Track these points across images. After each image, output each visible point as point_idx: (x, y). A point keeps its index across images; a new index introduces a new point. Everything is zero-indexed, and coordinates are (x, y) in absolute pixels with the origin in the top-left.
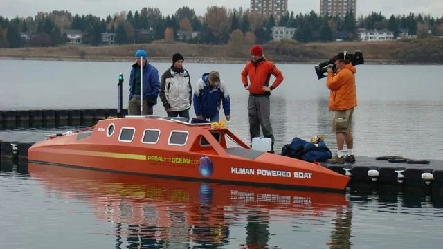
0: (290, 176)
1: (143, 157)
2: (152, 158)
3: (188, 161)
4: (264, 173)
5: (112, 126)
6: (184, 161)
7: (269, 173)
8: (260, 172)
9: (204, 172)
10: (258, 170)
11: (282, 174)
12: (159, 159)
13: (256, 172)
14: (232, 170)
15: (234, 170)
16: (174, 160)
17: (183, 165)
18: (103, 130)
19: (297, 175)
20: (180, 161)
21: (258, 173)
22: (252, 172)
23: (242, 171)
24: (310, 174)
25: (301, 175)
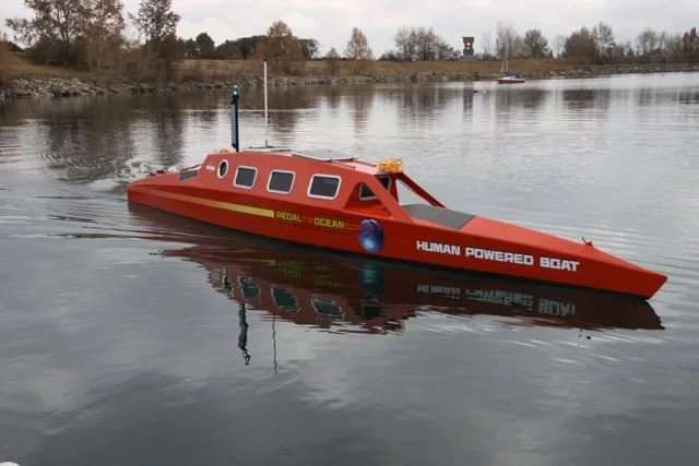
0: (531, 263)
1: (269, 213)
2: (282, 215)
3: (341, 225)
4: (479, 253)
5: (224, 164)
6: (335, 224)
7: (489, 255)
8: (471, 252)
9: (369, 244)
10: (467, 249)
11: (516, 258)
12: (295, 218)
13: (463, 252)
14: (419, 246)
15: (424, 246)
16: (318, 221)
17: (332, 231)
18: (213, 168)
19: (545, 262)
20: (328, 223)
21: (468, 254)
22: (455, 250)
23: (437, 248)
24: (575, 264)
25: (555, 264)
